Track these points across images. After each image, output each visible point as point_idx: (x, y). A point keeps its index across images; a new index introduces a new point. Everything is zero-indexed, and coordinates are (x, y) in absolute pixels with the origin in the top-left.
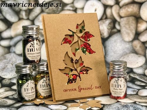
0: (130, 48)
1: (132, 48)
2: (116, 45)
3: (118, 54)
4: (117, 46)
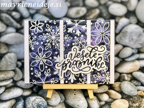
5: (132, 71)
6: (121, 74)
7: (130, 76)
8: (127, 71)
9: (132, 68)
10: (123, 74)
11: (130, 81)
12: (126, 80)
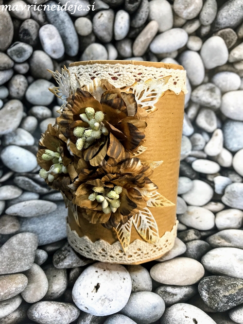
0: (29, 223)
1: (24, 223)
2: (55, 228)
3: (55, 217)
4: (53, 226)
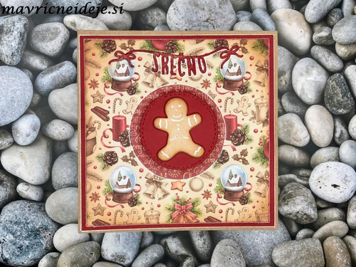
5: (305, 23)
6: (312, 44)
7: (317, 28)
8: (305, 31)
9: (294, 24)
10: (314, 40)
11: (332, 27)
12: (331, 34)
